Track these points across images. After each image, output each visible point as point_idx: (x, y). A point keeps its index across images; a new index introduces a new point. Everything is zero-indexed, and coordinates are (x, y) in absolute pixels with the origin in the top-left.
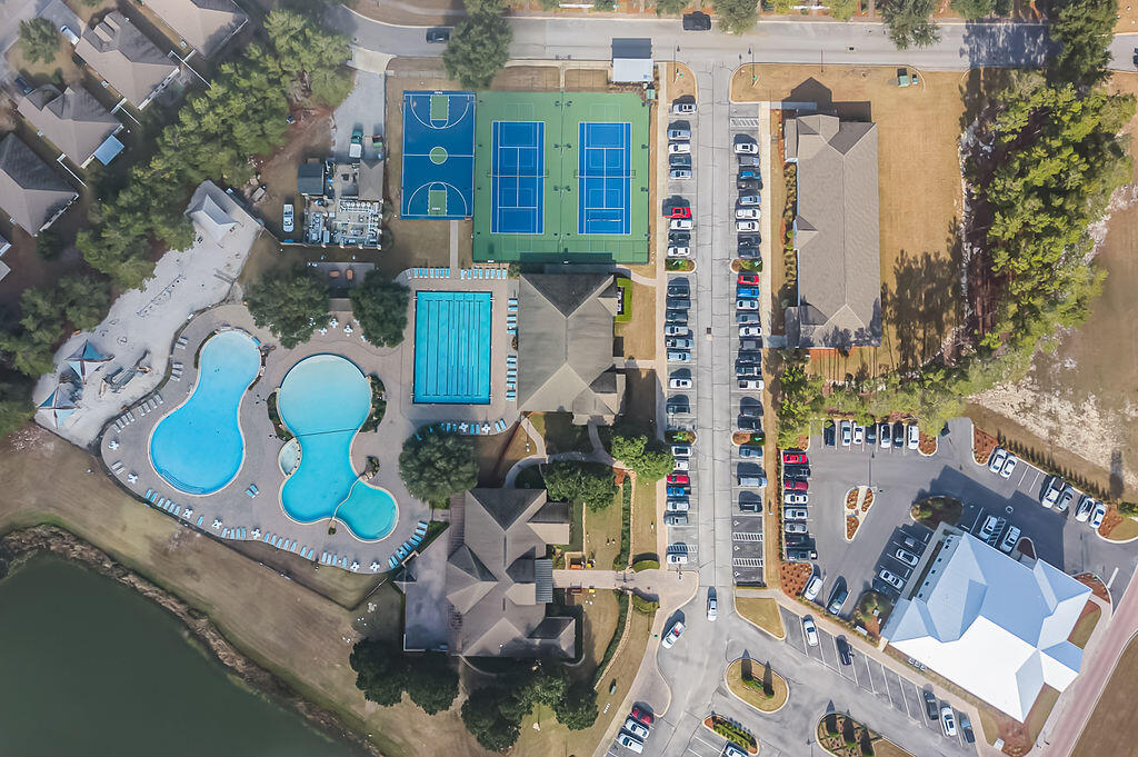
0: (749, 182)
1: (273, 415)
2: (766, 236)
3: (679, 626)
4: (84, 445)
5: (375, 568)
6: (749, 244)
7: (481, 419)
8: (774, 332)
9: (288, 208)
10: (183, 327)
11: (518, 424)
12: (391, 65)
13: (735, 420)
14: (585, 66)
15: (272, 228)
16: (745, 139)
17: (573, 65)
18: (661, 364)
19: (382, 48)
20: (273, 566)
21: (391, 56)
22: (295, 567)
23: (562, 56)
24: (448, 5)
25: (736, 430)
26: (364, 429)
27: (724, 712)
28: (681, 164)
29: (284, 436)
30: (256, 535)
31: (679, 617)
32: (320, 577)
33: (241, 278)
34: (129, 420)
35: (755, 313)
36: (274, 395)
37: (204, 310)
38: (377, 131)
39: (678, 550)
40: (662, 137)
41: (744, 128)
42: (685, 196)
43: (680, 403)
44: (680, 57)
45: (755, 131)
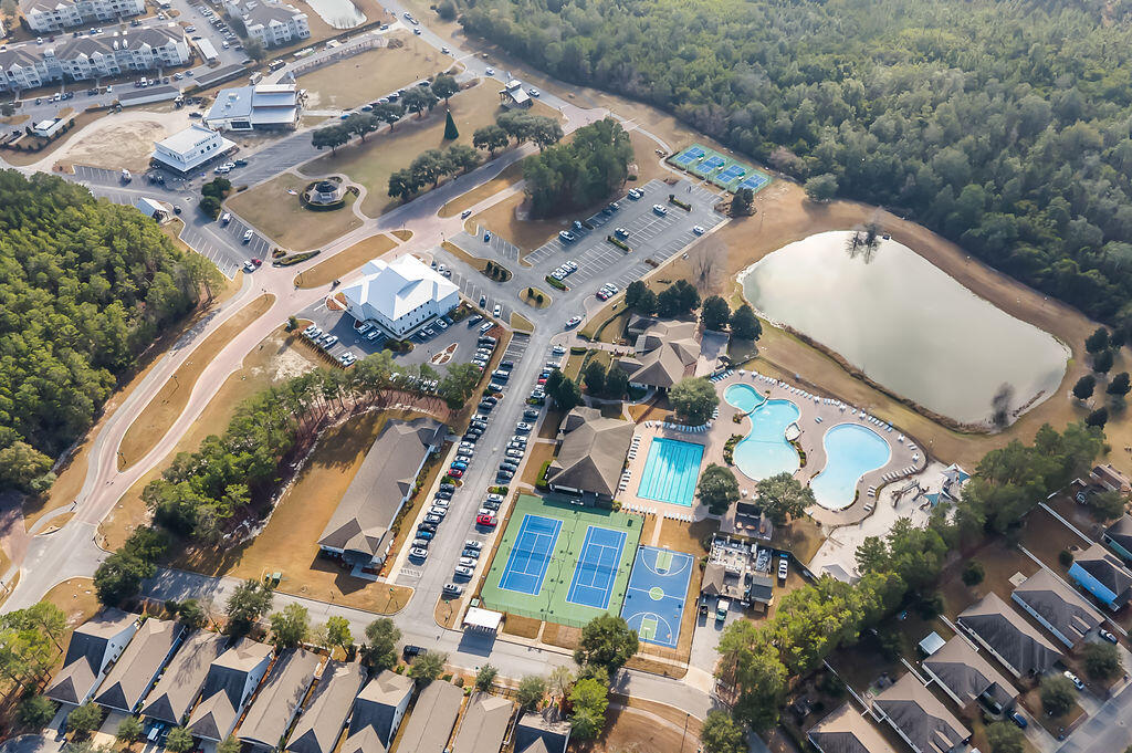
0: (428, 531)
1: (803, 456)
2: (431, 496)
3: (570, 324)
4: (938, 463)
5: (742, 371)
6: (445, 493)
7: (660, 430)
8: (451, 444)
9: (783, 576)
10: (868, 517)
11: (637, 423)
12: (684, 673)
13: (497, 406)
14: (520, 640)
15: (797, 567)
16: (416, 560)
17: (529, 642)
18: (533, 439)
19: (690, 690)
20: (807, 384)
21: (683, 681)
22: (793, 381)
23: (535, 652)
24: (622, 716)
25: (499, 401)
26: (740, 437)
27: (558, 293)
28: (471, 550)
29: (793, 443)
30: (817, 398)
31: (568, 328)
32: (779, 375)
33: (823, 540)
34: (907, 470)
35: (460, 454)
36: (802, 466)
37: (852, 524)
38: (703, 624)
39: (557, 354)
40: (477, 574)
41: (414, 569)
42: (477, 533)
43: (529, 418)
44: (438, 632)
45: (406, 566)
